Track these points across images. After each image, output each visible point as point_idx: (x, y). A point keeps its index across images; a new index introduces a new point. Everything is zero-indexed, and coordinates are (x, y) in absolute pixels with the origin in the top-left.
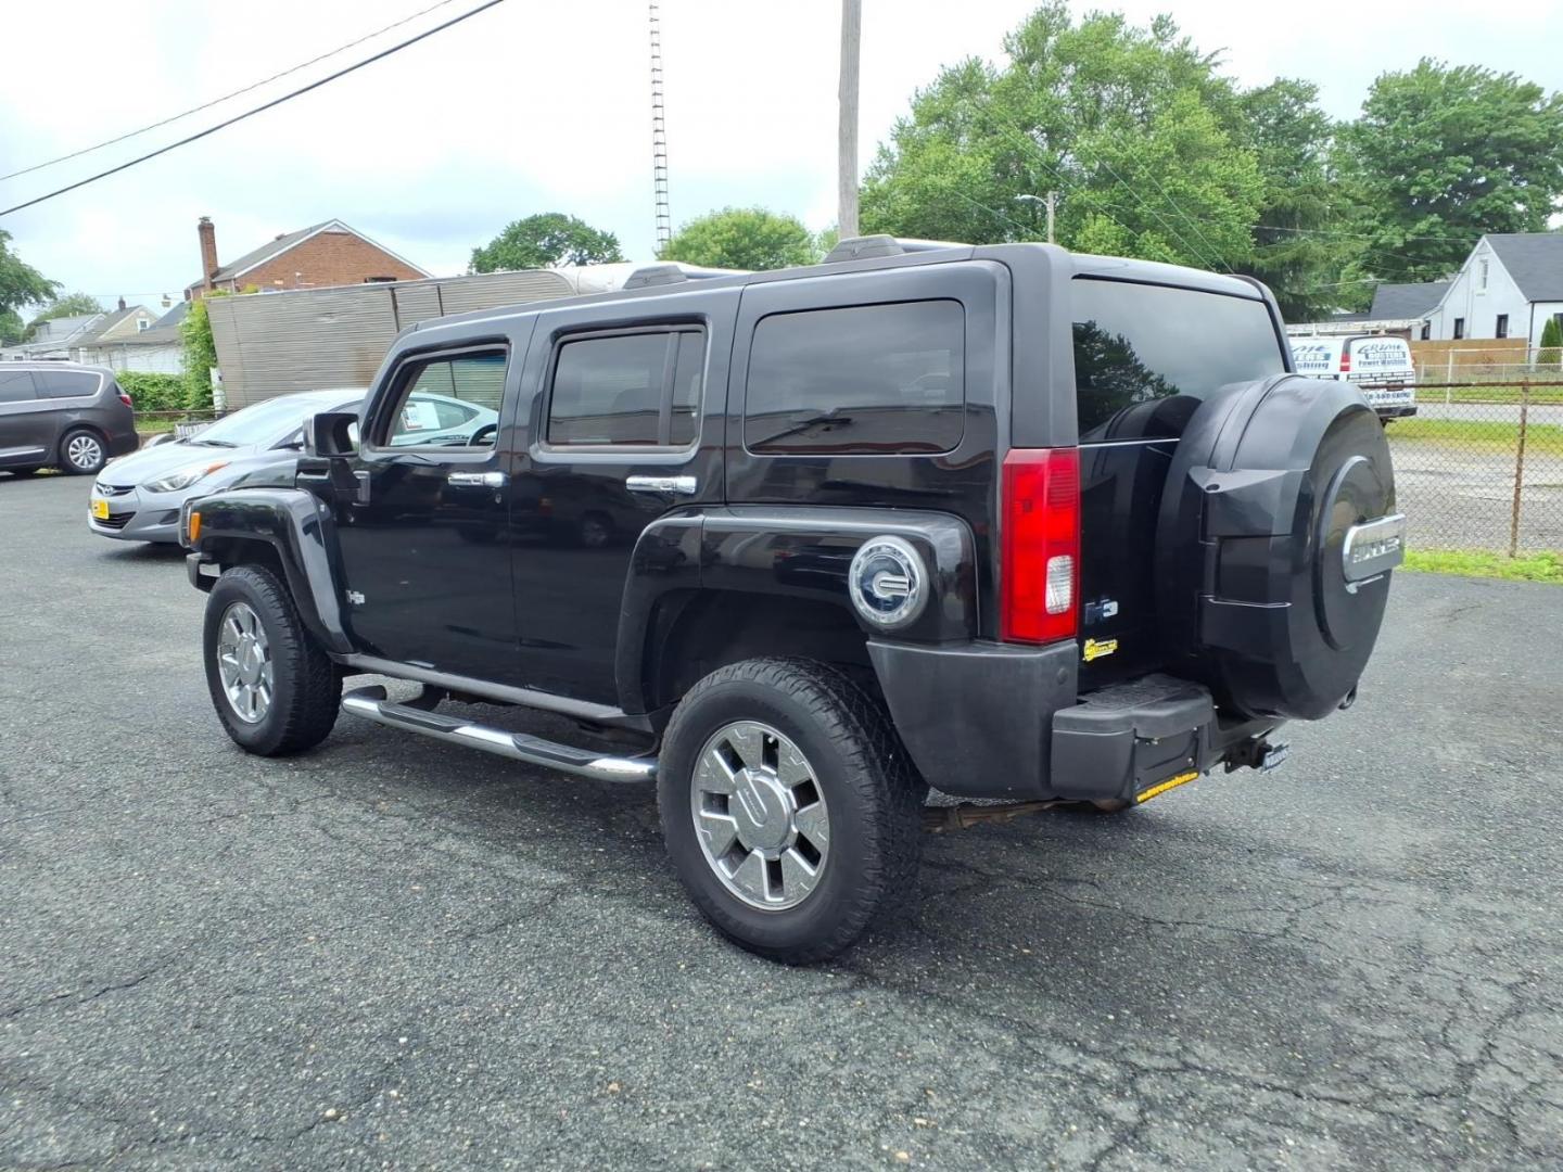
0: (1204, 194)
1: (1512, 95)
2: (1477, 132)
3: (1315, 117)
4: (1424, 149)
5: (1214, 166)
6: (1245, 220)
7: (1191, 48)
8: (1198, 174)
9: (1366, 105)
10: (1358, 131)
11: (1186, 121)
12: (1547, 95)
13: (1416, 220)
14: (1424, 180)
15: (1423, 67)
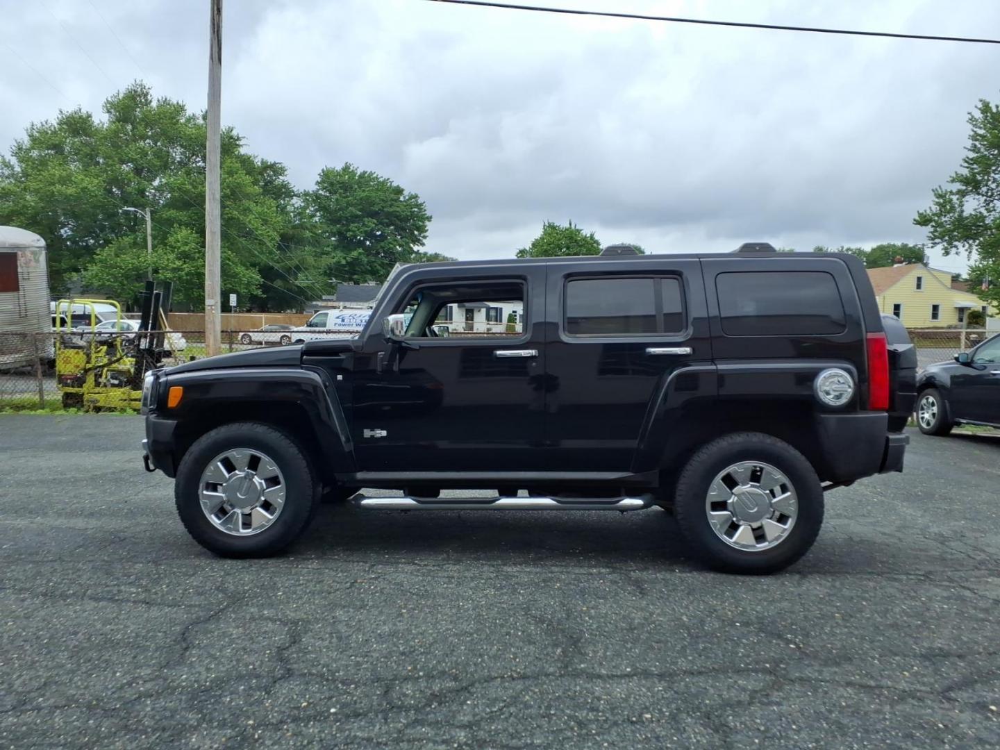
0: (250, 222)
1: (391, 190)
2: (376, 208)
3: (285, 186)
4: (352, 212)
5: (252, 205)
6: (272, 239)
7: (234, 133)
8: (245, 210)
9: (318, 183)
10: (317, 197)
11: (235, 176)
12: (406, 193)
13: (350, 250)
14: (354, 229)
15: (346, 169)
